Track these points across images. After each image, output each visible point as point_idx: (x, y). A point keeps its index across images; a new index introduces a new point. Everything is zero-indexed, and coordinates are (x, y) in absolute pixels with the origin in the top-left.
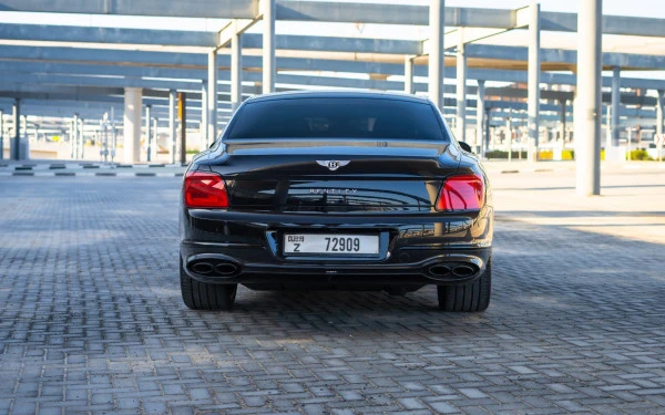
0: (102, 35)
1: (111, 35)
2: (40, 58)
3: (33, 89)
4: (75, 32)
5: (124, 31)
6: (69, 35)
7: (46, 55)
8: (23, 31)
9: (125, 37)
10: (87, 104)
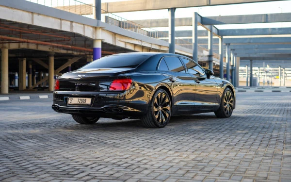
0: (270, 31)
1: (274, 31)
2: (249, 43)
3: (255, 56)
4: (258, 31)
5: (280, 29)
6: (256, 32)
7: (252, 41)
8: (237, 32)
9: (280, 31)
10: (283, 61)
